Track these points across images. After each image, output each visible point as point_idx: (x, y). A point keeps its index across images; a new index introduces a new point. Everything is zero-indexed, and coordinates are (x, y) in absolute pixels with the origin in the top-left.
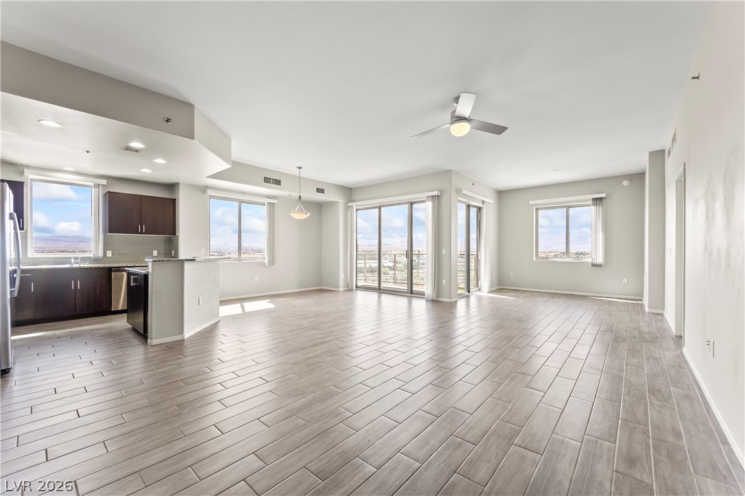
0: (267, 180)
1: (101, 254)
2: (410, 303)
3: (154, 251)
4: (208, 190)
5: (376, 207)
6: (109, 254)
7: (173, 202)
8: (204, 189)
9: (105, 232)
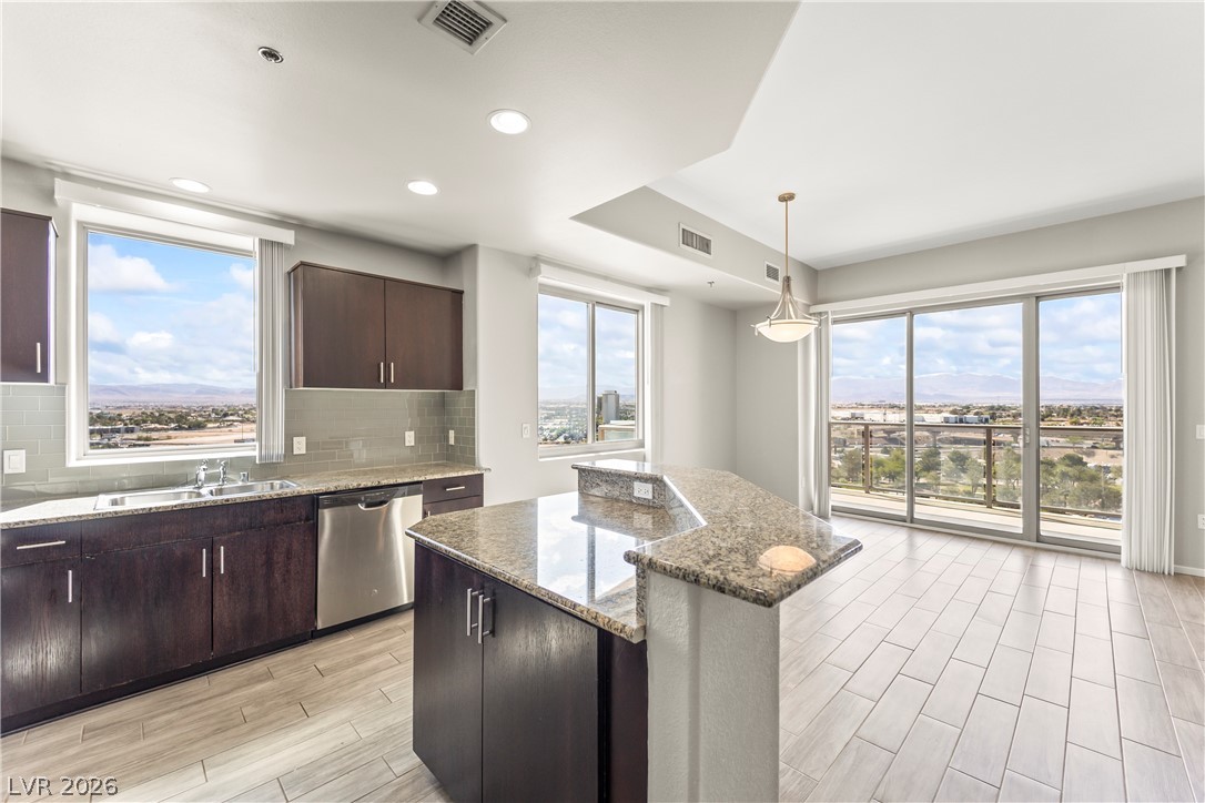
0: (688, 238)
1: (278, 447)
2: (1031, 570)
3: (407, 433)
4: (543, 267)
5: (902, 313)
6: (300, 445)
7: (456, 301)
8: (532, 263)
9: (289, 384)
